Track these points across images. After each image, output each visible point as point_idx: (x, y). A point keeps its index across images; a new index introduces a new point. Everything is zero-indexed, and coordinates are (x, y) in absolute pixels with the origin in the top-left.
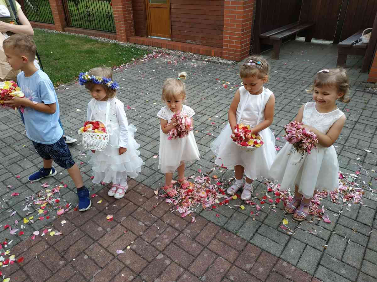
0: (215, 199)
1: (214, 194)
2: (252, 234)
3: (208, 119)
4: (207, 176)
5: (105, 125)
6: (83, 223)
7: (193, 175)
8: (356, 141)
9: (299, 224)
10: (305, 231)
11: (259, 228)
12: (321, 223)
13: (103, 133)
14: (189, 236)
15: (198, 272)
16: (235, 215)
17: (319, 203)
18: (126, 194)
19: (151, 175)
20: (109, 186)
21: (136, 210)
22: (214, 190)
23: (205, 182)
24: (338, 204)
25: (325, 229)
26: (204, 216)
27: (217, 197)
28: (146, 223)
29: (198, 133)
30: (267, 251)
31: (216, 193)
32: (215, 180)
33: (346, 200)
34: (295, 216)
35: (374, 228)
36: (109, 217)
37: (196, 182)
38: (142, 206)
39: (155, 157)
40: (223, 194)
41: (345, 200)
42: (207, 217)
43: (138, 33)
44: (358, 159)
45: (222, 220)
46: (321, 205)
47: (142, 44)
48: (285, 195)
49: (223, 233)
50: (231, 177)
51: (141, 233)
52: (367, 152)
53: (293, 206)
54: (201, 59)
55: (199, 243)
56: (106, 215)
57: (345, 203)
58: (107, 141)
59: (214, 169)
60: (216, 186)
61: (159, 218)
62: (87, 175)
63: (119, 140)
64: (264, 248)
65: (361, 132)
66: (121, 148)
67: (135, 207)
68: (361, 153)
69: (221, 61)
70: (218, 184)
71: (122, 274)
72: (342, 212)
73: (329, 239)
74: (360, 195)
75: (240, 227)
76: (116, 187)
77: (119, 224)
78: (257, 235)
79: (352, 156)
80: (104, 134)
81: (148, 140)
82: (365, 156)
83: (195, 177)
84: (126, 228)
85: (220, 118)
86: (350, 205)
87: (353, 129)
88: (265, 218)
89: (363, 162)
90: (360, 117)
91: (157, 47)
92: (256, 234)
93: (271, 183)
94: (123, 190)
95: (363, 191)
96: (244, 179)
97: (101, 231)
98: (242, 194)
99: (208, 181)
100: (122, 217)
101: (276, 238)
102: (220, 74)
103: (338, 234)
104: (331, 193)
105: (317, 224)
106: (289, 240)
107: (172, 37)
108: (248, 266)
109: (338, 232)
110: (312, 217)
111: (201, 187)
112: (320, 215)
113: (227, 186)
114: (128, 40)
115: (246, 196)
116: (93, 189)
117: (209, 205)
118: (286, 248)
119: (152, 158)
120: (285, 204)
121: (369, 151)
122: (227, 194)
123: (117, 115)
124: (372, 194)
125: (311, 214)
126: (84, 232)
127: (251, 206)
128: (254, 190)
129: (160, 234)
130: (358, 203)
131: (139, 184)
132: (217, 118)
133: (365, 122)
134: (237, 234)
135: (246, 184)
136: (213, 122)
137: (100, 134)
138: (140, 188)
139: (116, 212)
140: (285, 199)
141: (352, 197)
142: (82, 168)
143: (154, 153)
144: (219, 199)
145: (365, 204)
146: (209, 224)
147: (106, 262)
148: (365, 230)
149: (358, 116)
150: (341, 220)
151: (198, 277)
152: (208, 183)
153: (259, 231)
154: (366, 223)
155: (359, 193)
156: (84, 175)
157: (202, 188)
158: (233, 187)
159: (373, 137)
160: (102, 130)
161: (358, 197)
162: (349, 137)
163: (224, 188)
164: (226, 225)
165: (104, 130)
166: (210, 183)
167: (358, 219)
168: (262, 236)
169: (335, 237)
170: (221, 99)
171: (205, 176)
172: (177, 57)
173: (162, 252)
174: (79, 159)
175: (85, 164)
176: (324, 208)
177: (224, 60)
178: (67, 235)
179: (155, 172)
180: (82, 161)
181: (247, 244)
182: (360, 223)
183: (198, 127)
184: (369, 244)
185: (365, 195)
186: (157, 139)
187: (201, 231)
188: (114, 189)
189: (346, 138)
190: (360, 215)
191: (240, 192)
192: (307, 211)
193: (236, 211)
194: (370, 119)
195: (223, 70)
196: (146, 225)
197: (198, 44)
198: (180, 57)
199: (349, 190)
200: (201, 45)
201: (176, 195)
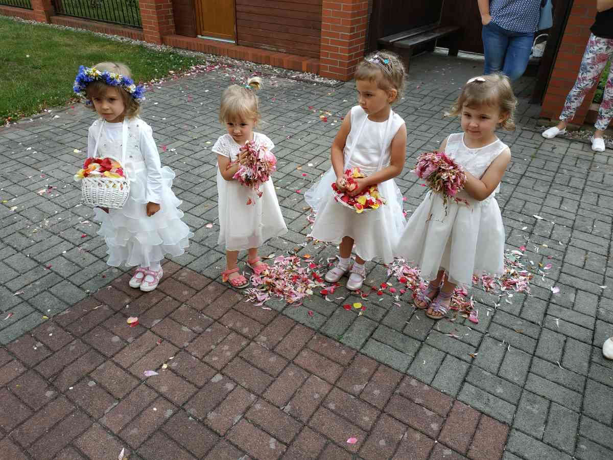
0: (306, 290)
1: (305, 281)
2: (363, 340)
3: (296, 169)
4: (294, 255)
5: (122, 165)
6: (85, 330)
7: (272, 253)
8: (521, 203)
9: (435, 323)
10: (443, 333)
11: (374, 331)
12: (467, 323)
13: (118, 177)
14: (265, 346)
15: (279, 399)
16: (337, 312)
17: (465, 292)
18: (159, 284)
19: (202, 255)
20: (132, 272)
21: (177, 308)
22: (306, 276)
23: (292, 264)
24: (493, 293)
25: (475, 330)
26: (289, 315)
27: (309, 285)
28: (194, 328)
29: (279, 190)
30: (386, 365)
31: (309, 280)
32: (306, 261)
33: (505, 287)
34: (430, 311)
35: (545, 327)
36: (131, 320)
37: (277, 264)
38: (188, 302)
39: (210, 226)
40: (319, 281)
41: (503, 289)
42: (294, 317)
43: (180, 30)
44: (525, 228)
45: (317, 321)
46: (468, 296)
47: (187, 49)
48: (415, 282)
49: (319, 339)
50: (332, 256)
51: (186, 344)
52: (537, 219)
53: (426, 298)
54: (285, 76)
55: (281, 356)
56: (126, 316)
57: (503, 292)
58: (126, 191)
59: (306, 245)
60: (308, 270)
61: (215, 320)
62: (94, 255)
63: (147, 190)
64: (382, 359)
65: (529, 190)
66: (150, 204)
67: (176, 304)
68: (528, 220)
69: (317, 80)
70: (312, 266)
71: (154, 407)
72: (499, 305)
73: (479, 345)
74: (525, 280)
75: (346, 330)
76: (143, 273)
77: (148, 331)
78: (371, 341)
79: (516, 225)
80: (122, 179)
81: (197, 199)
82: (534, 225)
83: (275, 257)
84: (160, 336)
85: (316, 168)
86: (511, 296)
87: (517, 185)
88: (384, 316)
89: (531, 233)
90: (527, 168)
91: (213, 54)
92: (370, 339)
93: (393, 265)
94: (154, 276)
95: (530, 274)
96: (352, 258)
97: (118, 342)
98: (349, 280)
99: (295, 262)
100: (153, 320)
101: (400, 345)
102: (315, 100)
103: (493, 338)
104: (484, 279)
105: (462, 324)
106: (420, 347)
107: (237, 38)
108: (357, 388)
109: (493, 334)
110: (455, 313)
111: (285, 272)
112: (467, 310)
113: (326, 269)
114: (162, 41)
115: (355, 282)
116: (104, 277)
117: (297, 298)
118: (416, 360)
119: (203, 228)
120: (415, 295)
121: (539, 218)
122: (325, 281)
123: (141, 146)
124: (543, 279)
125: (454, 309)
126: (88, 344)
127: (363, 298)
128: (367, 275)
129: (218, 344)
130: (523, 292)
131: (182, 269)
132: (312, 167)
133: (534, 175)
134: (340, 341)
135: (356, 265)
136: (304, 173)
137: (114, 179)
138: (184, 274)
139: (144, 313)
140: (415, 287)
141: (514, 284)
143: (207, 220)
144: (312, 289)
145: (533, 293)
146: (297, 327)
147: (127, 391)
148: (533, 331)
149: (526, 166)
150: (498, 317)
151: (279, 407)
152: (296, 265)
153: (375, 335)
154: (534, 321)
155: (523, 278)
156: (87, 254)
157: (287, 273)
158: (335, 270)
159: (546, 198)
160: (117, 172)
161: (523, 283)
162: (511, 196)
163: (321, 273)
164: (323, 328)
165: (120, 172)
166: (299, 265)
167: (522, 316)
168: (379, 343)
169: (488, 342)
170: (317, 138)
171: (292, 255)
172: (246, 71)
173: (220, 371)
174: (78, 230)
176: (473, 300)
177: (322, 78)
178: (58, 350)
179: (209, 250)
180: (84, 233)
181: (356, 355)
182: (525, 321)
183: (280, 181)
184: (537, 349)
185: (532, 281)
186: (214, 198)
187: (284, 337)
188: (139, 276)
189: (508, 199)
190: (524, 309)
191: (345, 278)
192: (448, 304)
193: (339, 306)
194: (543, 172)
195: (321, 93)
196: (193, 331)
197: (280, 52)
198: (251, 71)
199: (510, 273)
200: (285, 53)
201: (244, 284)
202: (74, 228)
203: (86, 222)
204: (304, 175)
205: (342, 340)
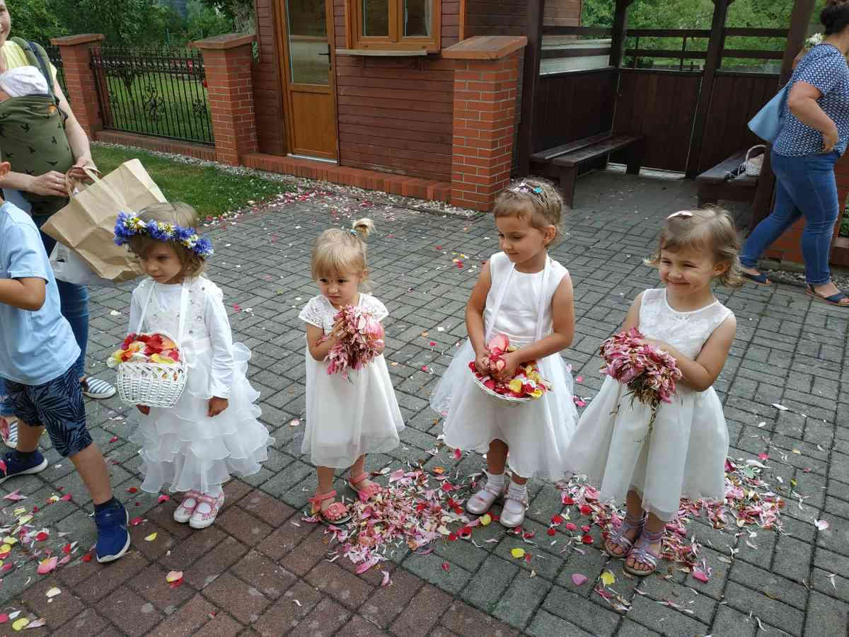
0: (438, 526)
1: (435, 512)
2: (529, 613)
3: (421, 335)
4: (418, 468)
5: (177, 344)
6: (103, 593)
7: (386, 466)
8: (753, 385)
9: (639, 583)
10: (654, 600)
11: (545, 597)
12: (690, 582)
14: (375, 622)
16: (487, 564)
17: (683, 529)
18: (217, 516)
19: (283, 469)
21: (243, 556)
22: (437, 504)
23: (415, 483)
24: (725, 531)
25: (702, 593)
26: (413, 569)
27: (443, 519)
28: (266, 591)
29: (397, 366)
31: (442, 510)
32: (438, 478)
33: (743, 521)
34: (630, 563)
35: (814, 589)
36: (173, 576)
37: (394, 483)
38: (258, 547)
39: (295, 423)
40: (458, 512)
41: (741, 523)
42: (420, 572)
43: (264, 146)
44: (762, 424)
45: (455, 579)
46: (688, 535)
47: (273, 172)
48: (604, 513)
49: (459, 610)
50: (476, 470)
51: (254, 617)
52: (779, 409)
53: (623, 539)
54: (405, 206)
56: (166, 570)
57: (741, 528)
59: (437, 451)
60: (441, 494)
61: (299, 577)
62: (125, 469)
63: (210, 379)
65: (761, 364)
66: (215, 399)
67: (241, 549)
68: (765, 411)
69: (447, 210)
70: (446, 487)
72: (737, 550)
73: (713, 620)
74: (773, 508)
75: (501, 596)
76: (196, 499)
77: (198, 595)
78: (542, 615)
79: (748, 419)
81: (280, 382)
82: (776, 418)
83: (390, 472)
84: (215, 604)
85: (448, 333)
86: (753, 535)
87: (743, 358)
88: (559, 571)
89: (772, 432)
90: (755, 332)
91: (307, 178)
92: (540, 610)
93: (570, 485)
94: (212, 506)
95: (779, 499)
97: (150, 615)
98: (504, 512)
99: (421, 481)
100: (206, 577)
101: (587, 621)
102: (445, 238)
103: (734, 607)
104: (709, 506)
105: (682, 584)
106: (620, 625)
107: (340, 158)
109: (732, 601)
110: (671, 565)
111: (406, 496)
112: (688, 561)
113: (468, 493)
114: (240, 161)
115: (513, 515)
116: (137, 504)
117: (424, 541)
119: (286, 425)
120: (605, 535)
121: (783, 408)
122: (467, 512)
123: (206, 318)
124: (801, 507)
125: (667, 559)
126: (105, 618)
127: (526, 541)
128: (531, 502)
129: (303, 618)
130: (772, 528)
131: (252, 491)
132: (442, 332)
133: (767, 343)
135: (513, 485)
136: (431, 341)
138: (255, 500)
139: (193, 564)
140: (605, 522)
141: (757, 515)
142: (112, 452)
143: (293, 414)
144: (448, 525)
145: (787, 529)
146: (425, 590)
148: (794, 595)
149: (752, 329)
150: (737, 571)
152: (422, 486)
153: (548, 604)
154: (795, 578)
155: (770, 505)
156: (116, 468)
157: (409, 498)
158: (481, 494)
159: (788, 376)
161: (771, 513)
162: (736, 375)
163: (460, 498)
164: (466, 591)
166: (427, 486)
167: (775, 569)
168: (554, 618)
169: (726, 615)
170: (449, 291)
171: (416, 468)
172: (351, 200)
174: (106, 430)
175: (120, 442)
176: (695, 542)
177: (455, 208)
178: (59, 627)
179: (293, 462)
180: (115, 435)
182: (780, 579)
183: (398, 352)
184: (806, 629)
185: (784, 510)
186: (301, 381)
187: (405, 606)
188: (189, 504)
189: (732, 379)
190: (777, 558)
191: (497, 507)
192: (657, 549)
193: (490, 553)
194: (779, 338)
195: (454, 229)
196: (266, 595)
197: (397, 174)
198: (358, 200)
199: (747, 497)
200: (405, 175)
201: (343, 518)
202: (102, 427)
203: (118, 418)
204: (433, 344)
205: (495, 613)
